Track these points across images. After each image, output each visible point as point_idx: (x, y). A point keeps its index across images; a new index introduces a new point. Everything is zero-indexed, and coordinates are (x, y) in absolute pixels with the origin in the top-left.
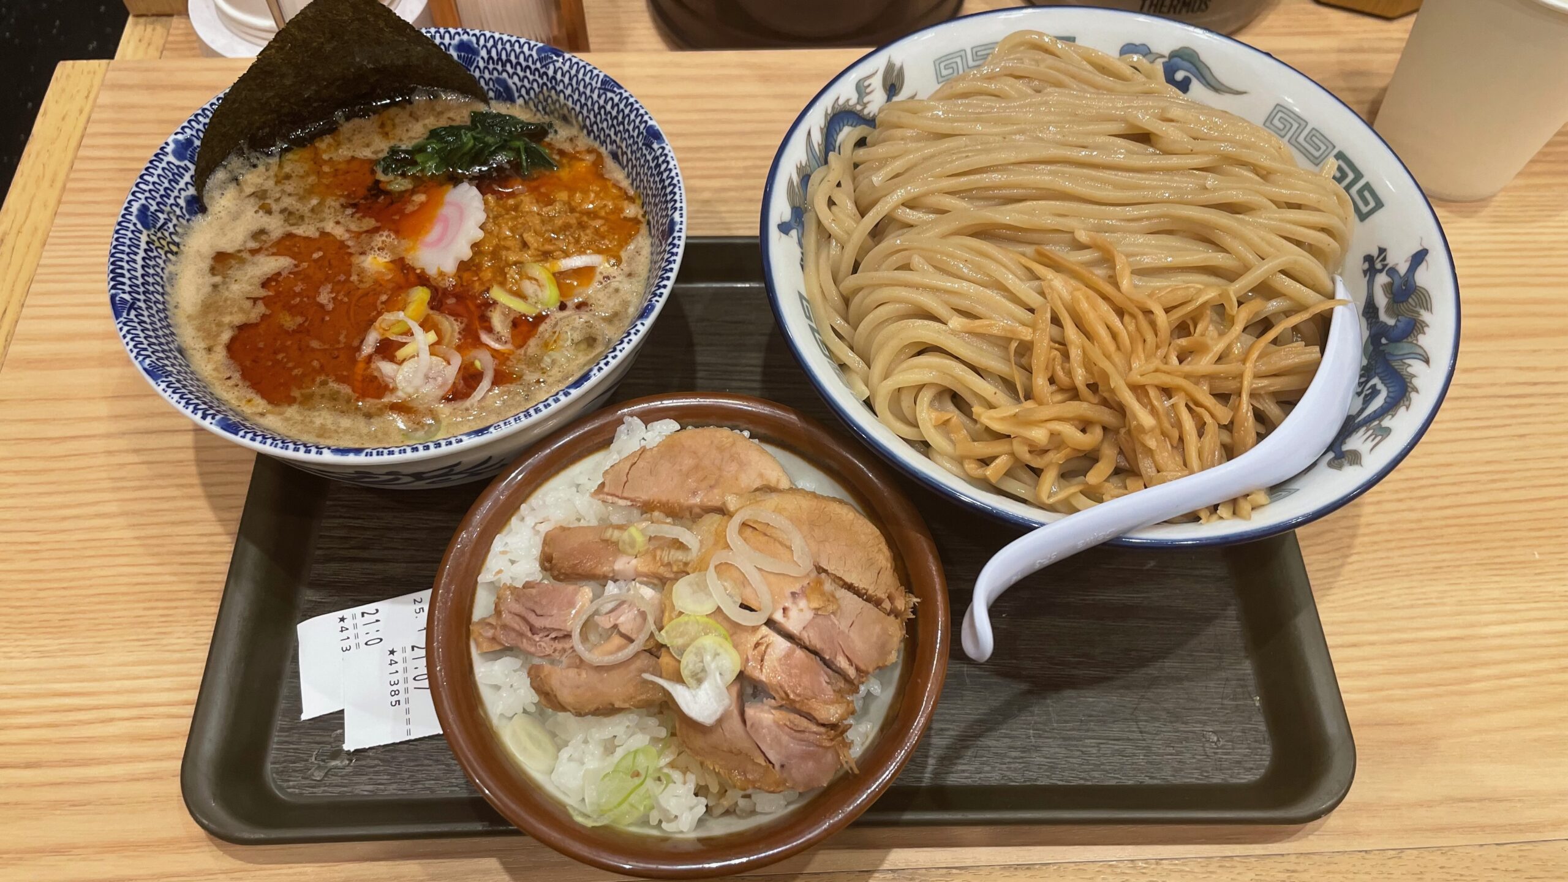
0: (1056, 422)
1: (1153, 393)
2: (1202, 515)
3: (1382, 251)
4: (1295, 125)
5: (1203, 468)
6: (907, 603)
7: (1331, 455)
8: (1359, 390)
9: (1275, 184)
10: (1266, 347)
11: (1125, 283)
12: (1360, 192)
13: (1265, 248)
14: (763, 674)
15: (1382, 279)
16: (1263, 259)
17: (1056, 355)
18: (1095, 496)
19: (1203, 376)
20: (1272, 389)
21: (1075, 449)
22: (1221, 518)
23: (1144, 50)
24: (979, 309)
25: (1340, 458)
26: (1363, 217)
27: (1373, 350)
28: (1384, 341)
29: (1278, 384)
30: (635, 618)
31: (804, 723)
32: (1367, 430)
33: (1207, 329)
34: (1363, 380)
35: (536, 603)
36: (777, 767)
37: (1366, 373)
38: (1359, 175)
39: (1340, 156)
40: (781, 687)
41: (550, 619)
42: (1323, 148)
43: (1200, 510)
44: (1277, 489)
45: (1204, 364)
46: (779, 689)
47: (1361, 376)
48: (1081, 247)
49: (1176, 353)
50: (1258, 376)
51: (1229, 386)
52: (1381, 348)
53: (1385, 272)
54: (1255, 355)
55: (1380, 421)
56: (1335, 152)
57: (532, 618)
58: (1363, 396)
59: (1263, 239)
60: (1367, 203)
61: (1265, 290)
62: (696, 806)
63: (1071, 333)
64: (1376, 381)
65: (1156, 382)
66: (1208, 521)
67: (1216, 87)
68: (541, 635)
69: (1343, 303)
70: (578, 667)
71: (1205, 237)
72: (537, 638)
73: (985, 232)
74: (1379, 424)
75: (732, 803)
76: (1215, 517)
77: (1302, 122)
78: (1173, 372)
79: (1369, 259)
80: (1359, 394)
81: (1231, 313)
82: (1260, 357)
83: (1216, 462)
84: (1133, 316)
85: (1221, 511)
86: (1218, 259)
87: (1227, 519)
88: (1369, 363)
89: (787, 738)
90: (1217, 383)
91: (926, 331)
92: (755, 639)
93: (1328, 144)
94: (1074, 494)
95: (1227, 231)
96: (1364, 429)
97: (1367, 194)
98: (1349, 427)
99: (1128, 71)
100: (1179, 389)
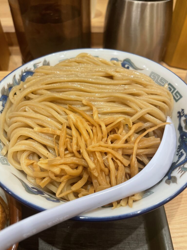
0: (64, 165)
1: (98, 154)
2: (114, 205)
3: (183, 110)
4: (157, 77)
5: (117, 184)
7: (167, 178)
8: (177, 153)
9: (148, 88)
10: (142, 138)
11: (95, 117)
12: (175, 94)
13: (142, 106)
15: (183, 118)
16: (141, 109)
17: (68, 140)
18: (76, 195)
19: (119, 148)
20: (145, 153)
21: (70, 176)
22: (121, 206)
23: (117, 60)
24: (45, 124)
25: (170, 179)
26: (177, 101)
27: (182, 140)
28: (184, 137)
29: (147, 151)
32: (179, 169)
33: (122, 132)
34: (178, 150)
37: (180, 148)
38: (175, 89)
39: (169, 84)
42: (165, 82)
43: (113, 202)
44: (147, 192)
45: (119, 144)
47: (178, 149)
48: (84, 105)
49: (110, 140)
50: (139, 148)
51: (129, 152)
52: (184, 140)
53: (184, 116)
54: (138, 141)
55: (184, 165)
56: (168, 83)
58: (178, 155)
59: (142, 103)
60: (177, 97)
61: (142, 119)
63: (74, 132)
64: (182, 150)
65: (100, 150)
66: (116, 207)
67: (136, 68)
69: (169, 124)
71: (124, 103)
73: (54, 101)
74: (183, 166)
76: (119, 205)
77: (159, 76)
78: (108, 146)
79: (179, 113)
80: (177, 155)
81: (130, 127)
82: (139, 142)
83: (123, 181)
84: (96, 127)
85: (122, 203)
86: (127, 109)
87: (124, 206)
88: (180, 145)
90: (125, 151)
91: (26, 132)
93: (166, 81)
94: (69, 194)
95: (131, 101)
96: (178, 168)
97: (177, 94)
98: (173, 167)
99: (112, 64)
100: (109, 153)
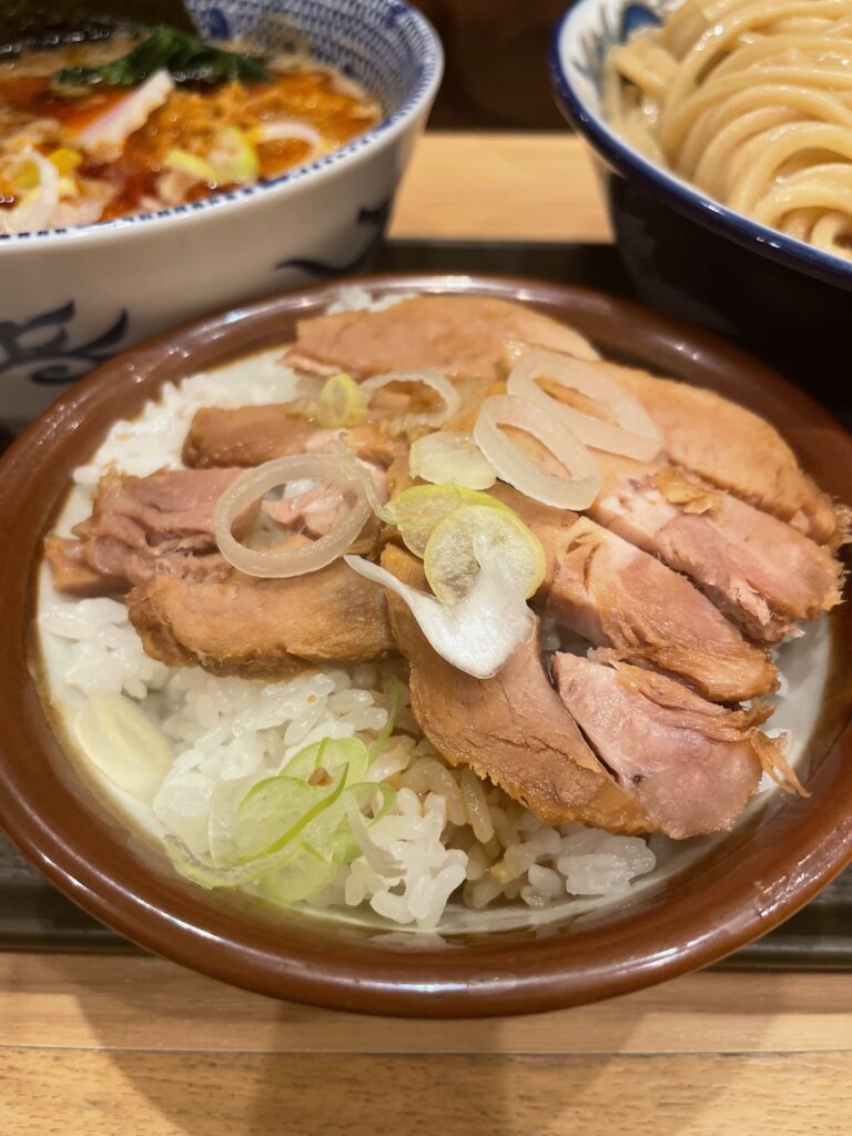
6: (838, 519)
14: (588, 595)
30: (337, 509)
31: (680, 693)
35: (162, 494)
36: (626, 781)
40: (628, 619)
41: (183, 514)
46: (623, 624)
57: (153, 518)
62: (445, 865)
68: (165, 545)
70: (222, 582)
72: (156, 551)
75: (517, 874)
89: (645, 719)
92: (569, 535)
